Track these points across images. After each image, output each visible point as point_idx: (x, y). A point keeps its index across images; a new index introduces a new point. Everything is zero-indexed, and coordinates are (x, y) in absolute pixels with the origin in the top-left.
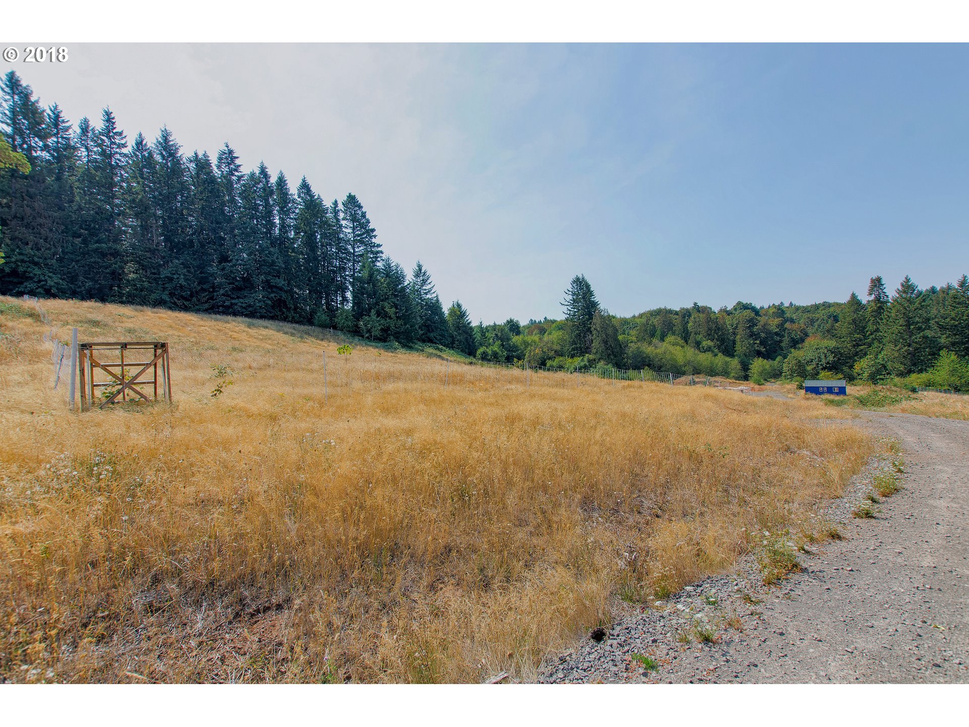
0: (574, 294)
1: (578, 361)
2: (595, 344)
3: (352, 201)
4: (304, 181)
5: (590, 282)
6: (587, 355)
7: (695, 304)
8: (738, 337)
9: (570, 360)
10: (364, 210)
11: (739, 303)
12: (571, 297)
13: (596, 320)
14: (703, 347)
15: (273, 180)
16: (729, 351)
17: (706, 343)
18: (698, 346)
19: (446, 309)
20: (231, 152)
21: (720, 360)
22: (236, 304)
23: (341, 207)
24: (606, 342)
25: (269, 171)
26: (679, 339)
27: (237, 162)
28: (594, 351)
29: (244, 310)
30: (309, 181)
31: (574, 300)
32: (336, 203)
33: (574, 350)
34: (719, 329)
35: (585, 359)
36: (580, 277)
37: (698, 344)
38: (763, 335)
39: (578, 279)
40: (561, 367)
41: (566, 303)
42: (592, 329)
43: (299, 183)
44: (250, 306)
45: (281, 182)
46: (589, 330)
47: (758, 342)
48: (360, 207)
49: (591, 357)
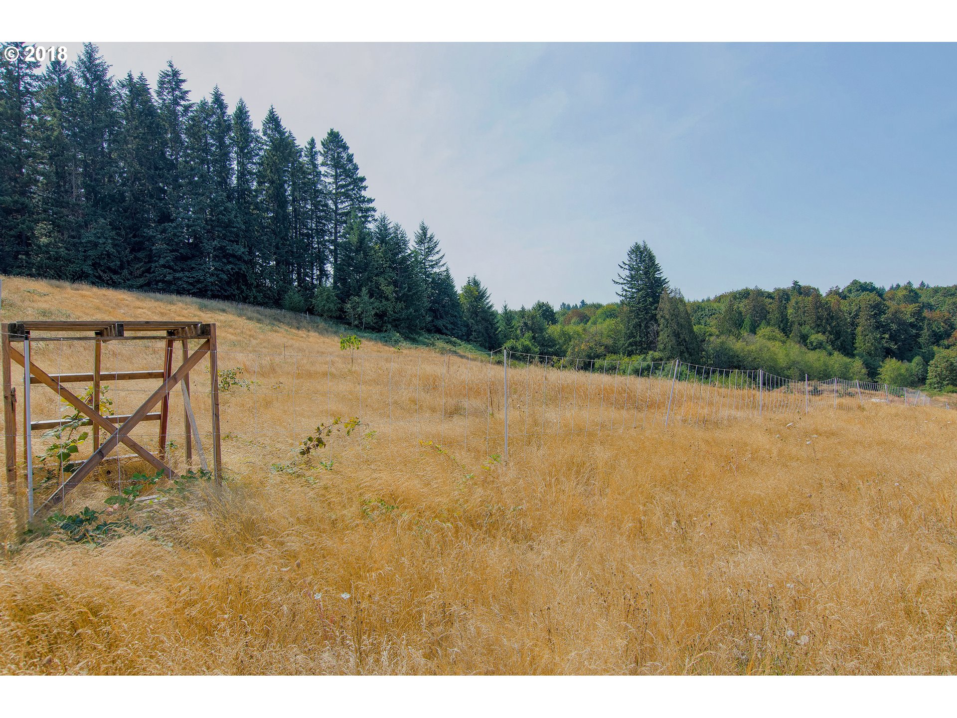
0: (631, 269)
1: (638, 361)
2: (662, 337)
3: (335, 140)
4: (272, 112)
5: (655, 252)
6: (651, 352)
7: (795, 283)
8: (859, 329)
9: (626, 359)
10: (350, 152)
11: (855, 282)
12: (627, 273)
13: (664, 306)
14: (811, 343)
15: (231, 111)
16: (847, 349)
17: (816, 337)
18: (805, 341)
19: (459, 286)
20: (176, 74)
21: (838, 360)
22: (180, 279)
23: (319, 147)
24: (677, 335)
25: (226, 100)
26: (777, 331)
27: (184, 87)
28: (661, 346)
29: (191, 287)
30: (279, 113)
31: (632, 277)
32: (312, 143)
33: (631, 344)
34: (832, 318)
35: (649, 357)
36: (641, 244)
37: (804, 339)
38: (894, 327)
39: (637, 247)
40: (612, 369)
41: (621, 281)
42: (658, 316)
43: (265, 115)
44: (199, 281)
45: (242, 114)
46: (654, 318)
47: (887, 336)
48: (345, 148)
49: (657, 354)
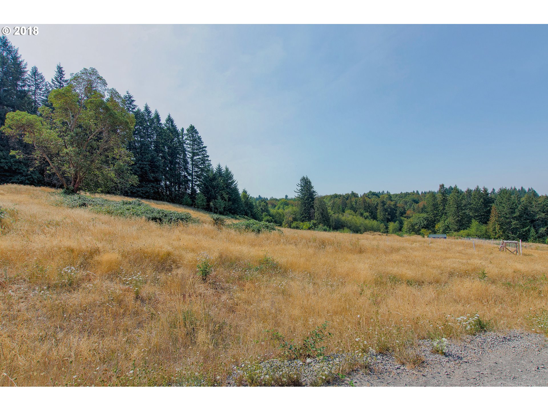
0: (301, 186)
1: (307, 224)
2: (316, 214)
3: (192, 129)
4: (169, 116)
5: (311, 181)
6: (312, 221)
7: (352, 192)
8: (378, 211)
9: (302, 223)
10: (199, 135)
11: (370, 192)
12: (300, 188)
13: (316, 203)
14: (364, 216)
15: (153, 115)
16: (375, 218)
17: (366, 214)
18: (362, 215)
20: (130, 97)
21: (375, 223)
22: (139, 191)
23: (185, 132)
24: (322, 214)
25: (150, 109)
26: (352, 211)
27: (134, 103)
28: (316, 218)
29: (143, 195)
30: (172, 117)
31: (302, 189)
32: (183, 130)
33: (303, 217)
34: (370, 207)
36: (305, 177)
38: (389, 210)
39: (304, 178)
40: (297, 228)
41: (298, 191)
42: (314, 206)
43: (166, 117)
44: (147, 192)
45: (157, 117)
46: (312, 206)
47: (387, 213)
48: (197, 133)
49: (315, 222)
